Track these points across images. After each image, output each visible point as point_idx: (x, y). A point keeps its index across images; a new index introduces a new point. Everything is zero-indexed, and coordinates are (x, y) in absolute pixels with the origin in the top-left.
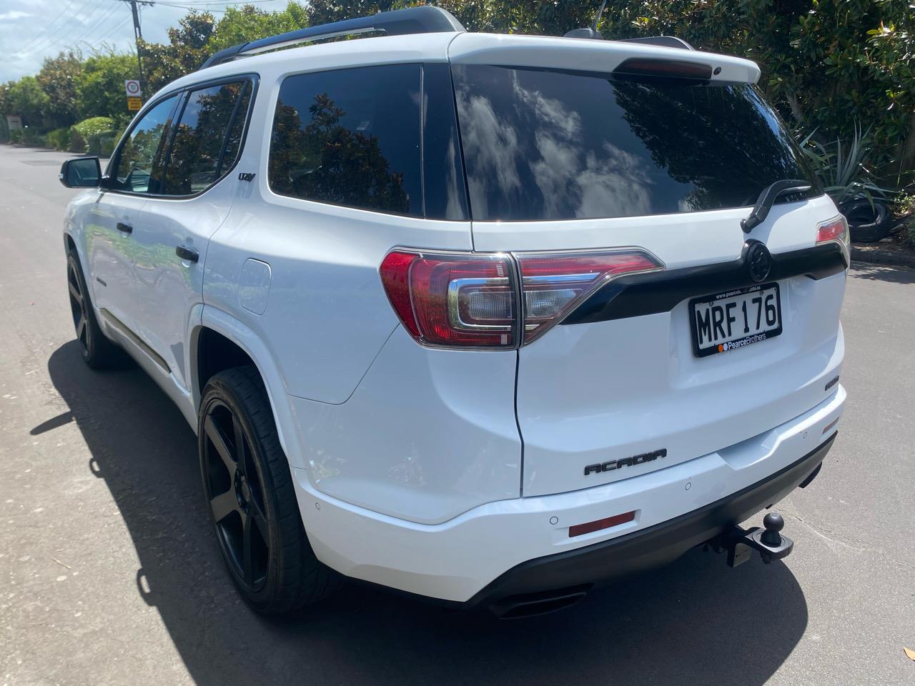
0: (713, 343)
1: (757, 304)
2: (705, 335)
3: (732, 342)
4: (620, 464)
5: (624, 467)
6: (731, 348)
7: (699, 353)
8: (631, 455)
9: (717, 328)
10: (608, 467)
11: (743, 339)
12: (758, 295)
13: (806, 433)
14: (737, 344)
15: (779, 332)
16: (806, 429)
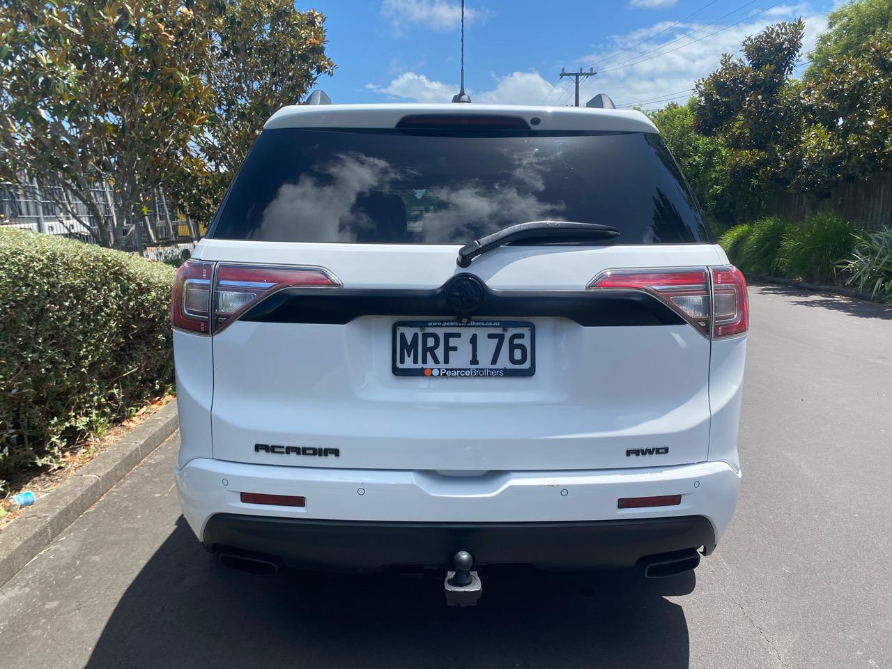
0: (420, 365)
1: (496, 341)
2: (409, 356)
3: (447, 370)
4: (289, 450)
5: (293, 455)
6: (444, 375)
7: (397, 372)
8: (301, 445)
9: (428, 354)
10: (276, 450)
11: (465, 370)
12: (499, 331)
13: (564, 490)
14: (455, 373)
15: (530, 373)
16: (564, 486)
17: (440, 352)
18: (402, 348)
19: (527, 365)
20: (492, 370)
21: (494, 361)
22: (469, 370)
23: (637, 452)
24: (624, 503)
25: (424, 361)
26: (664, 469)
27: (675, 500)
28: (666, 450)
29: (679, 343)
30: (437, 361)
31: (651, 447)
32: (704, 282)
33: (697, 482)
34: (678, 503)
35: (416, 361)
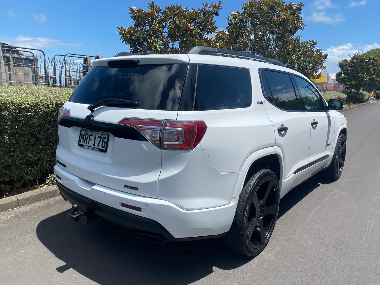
1: (100, 138)
2: (82, 140)
3: (88, 146)
6: (87, 148)
7: (79, 145)
9: (86, 140)
11: (91, 147)
12: (101, 136)
13: (105, 194)
14: (89, 148)
15: (105, 151)
16: (105, 192)
17: (88, 140)
18: (81, 137)
19: (104, 149)
20: (97, 148)
21: (98, 146)
22: (92, 147)
23: (128, 187)
24: (123, 205)
25: (84, 143)
26: (137, 196)
27: (139, 209)
28: (137, 189)
29: (144, 148)
30: (87, 143)
31: (132, 186)
32: (160, 125)
33: (147, 205)
34: (141, 211)
35: (83, 142)
